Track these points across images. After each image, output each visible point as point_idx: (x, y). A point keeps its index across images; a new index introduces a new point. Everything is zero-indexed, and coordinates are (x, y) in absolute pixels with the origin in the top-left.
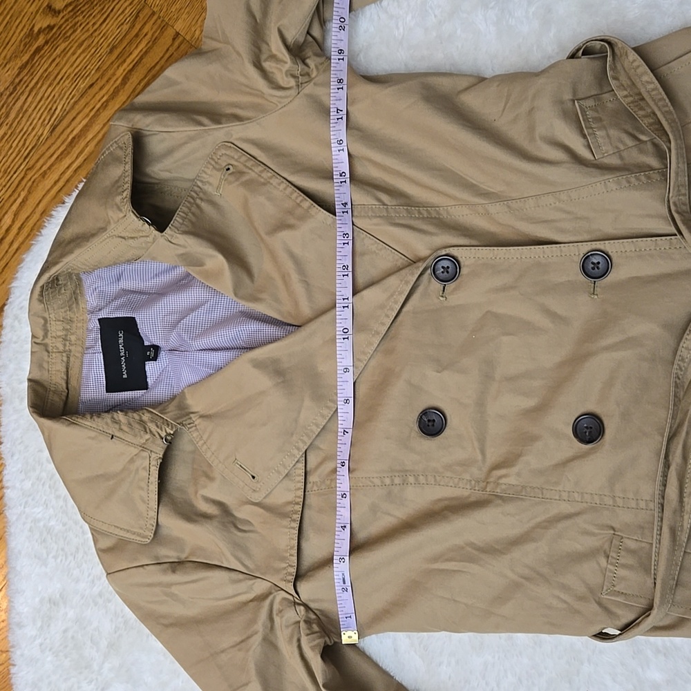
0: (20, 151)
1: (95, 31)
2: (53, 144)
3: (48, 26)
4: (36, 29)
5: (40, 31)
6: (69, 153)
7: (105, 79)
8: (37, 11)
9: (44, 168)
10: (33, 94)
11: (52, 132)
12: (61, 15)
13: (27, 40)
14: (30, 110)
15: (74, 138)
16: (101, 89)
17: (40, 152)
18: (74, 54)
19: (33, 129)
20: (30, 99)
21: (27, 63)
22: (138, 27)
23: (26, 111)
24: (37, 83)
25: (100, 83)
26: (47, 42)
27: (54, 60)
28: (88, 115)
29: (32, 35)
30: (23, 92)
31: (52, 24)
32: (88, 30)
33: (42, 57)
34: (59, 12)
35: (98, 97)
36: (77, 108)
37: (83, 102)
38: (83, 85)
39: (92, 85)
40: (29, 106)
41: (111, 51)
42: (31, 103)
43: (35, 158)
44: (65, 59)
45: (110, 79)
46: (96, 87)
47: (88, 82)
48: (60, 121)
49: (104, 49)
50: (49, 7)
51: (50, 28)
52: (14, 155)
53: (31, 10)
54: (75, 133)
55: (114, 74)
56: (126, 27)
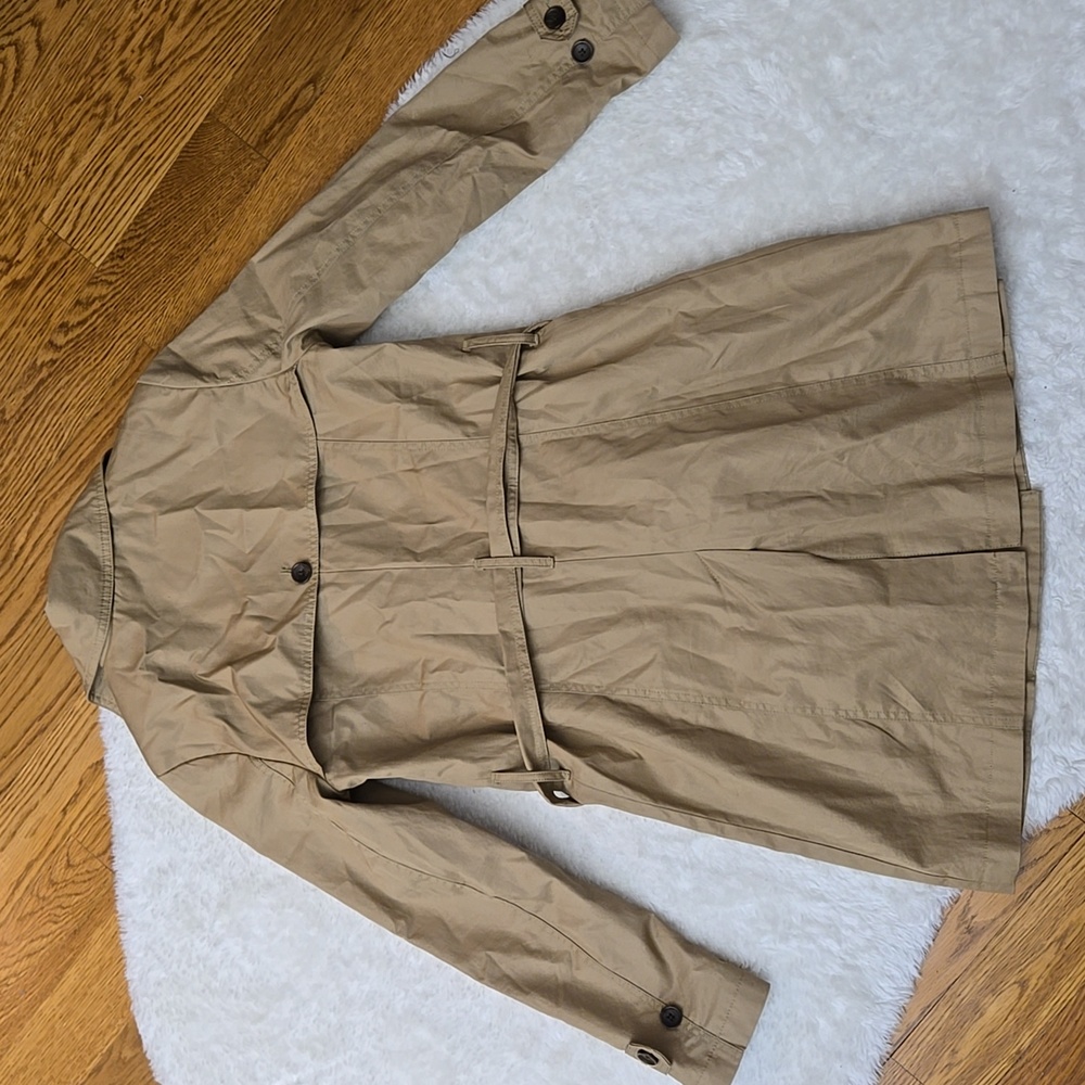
0: (29, 475)
1: (97, 365)
2: (62, 468)
3: (51, 360)
4: (39, 363)
5: (42, 365)
6: (78, 476)
7: (110, 408)
8: (39, 348)
9: (55, 490)
10: (39, 422)
11: (60, 457)
12: (63, 350)
13: (31, 372)
14: (38, 436)
15: (81, 463)
16: (106, 417)
17: (50, 475)
18: (77, 385)
19: (42, 454)
20: (37, 427)
21: (32, 393)
22: (138, 362)
23: (34, 437)
24: (42, 412)
25: (105, 413)
26: (50, 375)
27: (59, 391)
28: (94, 441)
29: (35, 368)
30: (29, 420)
31: (54, 358)
32: (90, 364)
33: (47, 388)
34: (61, 347)
35: (104, 425)
36: (84, 435)
37: (89, 429)
38: (88, 415)
39: (97, 414)
40: (36, 433)
41: (114, 384)
42: (38, 430)
43: (45, 481)
44: (69, 391)
45: (114, 409)
46: (101, 417)
47: (93, 411)
48: (68, 447)
49: (107, 382)
50: (51, 342)
51: (53, 362)
52: (24, 478)
53: (33, 344)
54: (83, 457)
55: (118, 404)
56: (126, 363)
